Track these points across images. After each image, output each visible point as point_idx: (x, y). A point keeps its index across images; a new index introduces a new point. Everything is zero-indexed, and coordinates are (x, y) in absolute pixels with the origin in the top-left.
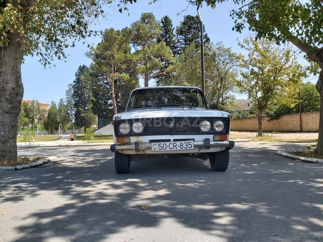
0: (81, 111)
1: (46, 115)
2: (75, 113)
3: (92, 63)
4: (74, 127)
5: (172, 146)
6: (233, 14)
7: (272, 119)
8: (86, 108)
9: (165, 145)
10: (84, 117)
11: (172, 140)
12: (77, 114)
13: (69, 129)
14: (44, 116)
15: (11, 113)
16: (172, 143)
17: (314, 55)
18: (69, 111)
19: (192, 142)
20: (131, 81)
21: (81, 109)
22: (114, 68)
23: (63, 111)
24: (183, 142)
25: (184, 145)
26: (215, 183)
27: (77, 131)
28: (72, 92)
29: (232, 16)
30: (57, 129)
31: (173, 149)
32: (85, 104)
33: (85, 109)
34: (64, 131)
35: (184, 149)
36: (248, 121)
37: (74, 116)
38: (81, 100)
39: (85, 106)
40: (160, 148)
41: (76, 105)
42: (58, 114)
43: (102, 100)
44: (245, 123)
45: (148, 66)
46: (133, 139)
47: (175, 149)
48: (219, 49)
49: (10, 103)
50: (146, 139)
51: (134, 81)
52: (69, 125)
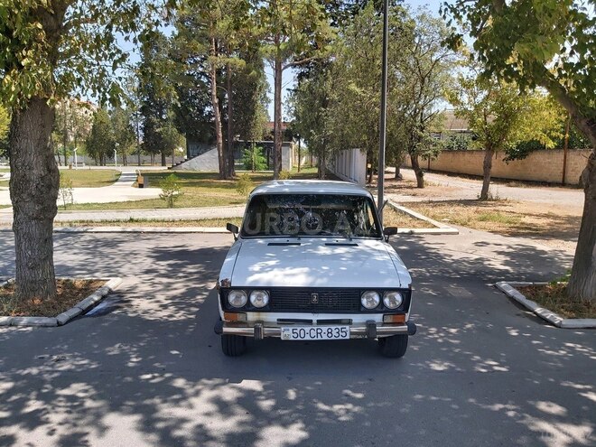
0: (154, 124)
1: (89, 129)
2: (143, 126)
3: (173, 32)
4: (143, 152)
5: (314, 334)
6: (446, 10)
7: (512, 158)
8: (164, 117)
9: (302, 331)
10: (160, 133)
11: (315, 322)
12: (148, 127)
13: (134, 154)
14: (85, 130)
15: (41, 219)
16: (315, 328)
17: (583, 123)
18: (131, 122)
19: (347, 327)
20: (248, 71)
21: (155, 120)
22: (216, 45)
23: (120, 121)
24: (333, 327)
25: (334, 333)
26: (380, 405)
27: (149, 158)
28: (137, 85)
29: (443, 14)
30: (111, 155)
31: (315, 338)
32: (162, 108)
33: (161, 118)
34: (125, 158)
35: (333, 338)
36: (467, 156)
37: (141, 133)
38: (155, 102)
39: (162, 113)
40: (295, 335)
41: (144, 110)
42: (110, 125)
43: (193, 107)
44: (462, 159)
45: (282, 47)
46: (251, 316)
47: (319, 338)
48: (422, 18)
49: (38, 202)
50: (273, 317)
51: (254, 73)
52: (132, 148)
